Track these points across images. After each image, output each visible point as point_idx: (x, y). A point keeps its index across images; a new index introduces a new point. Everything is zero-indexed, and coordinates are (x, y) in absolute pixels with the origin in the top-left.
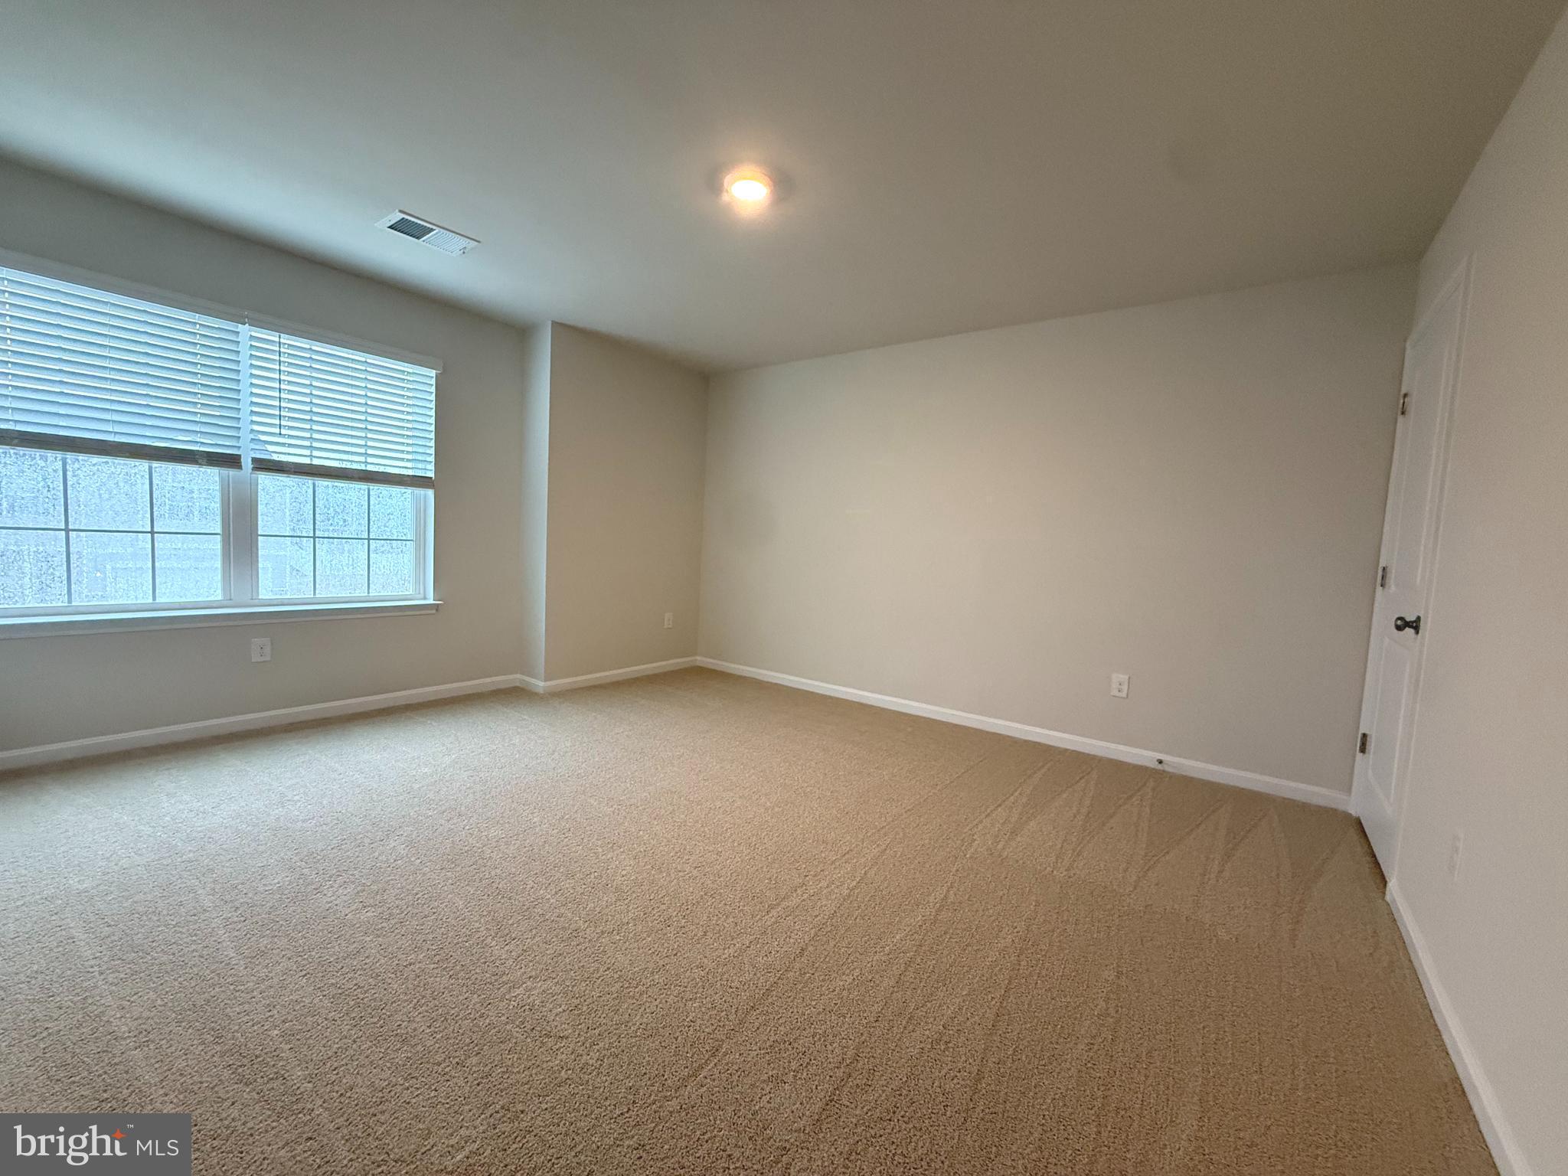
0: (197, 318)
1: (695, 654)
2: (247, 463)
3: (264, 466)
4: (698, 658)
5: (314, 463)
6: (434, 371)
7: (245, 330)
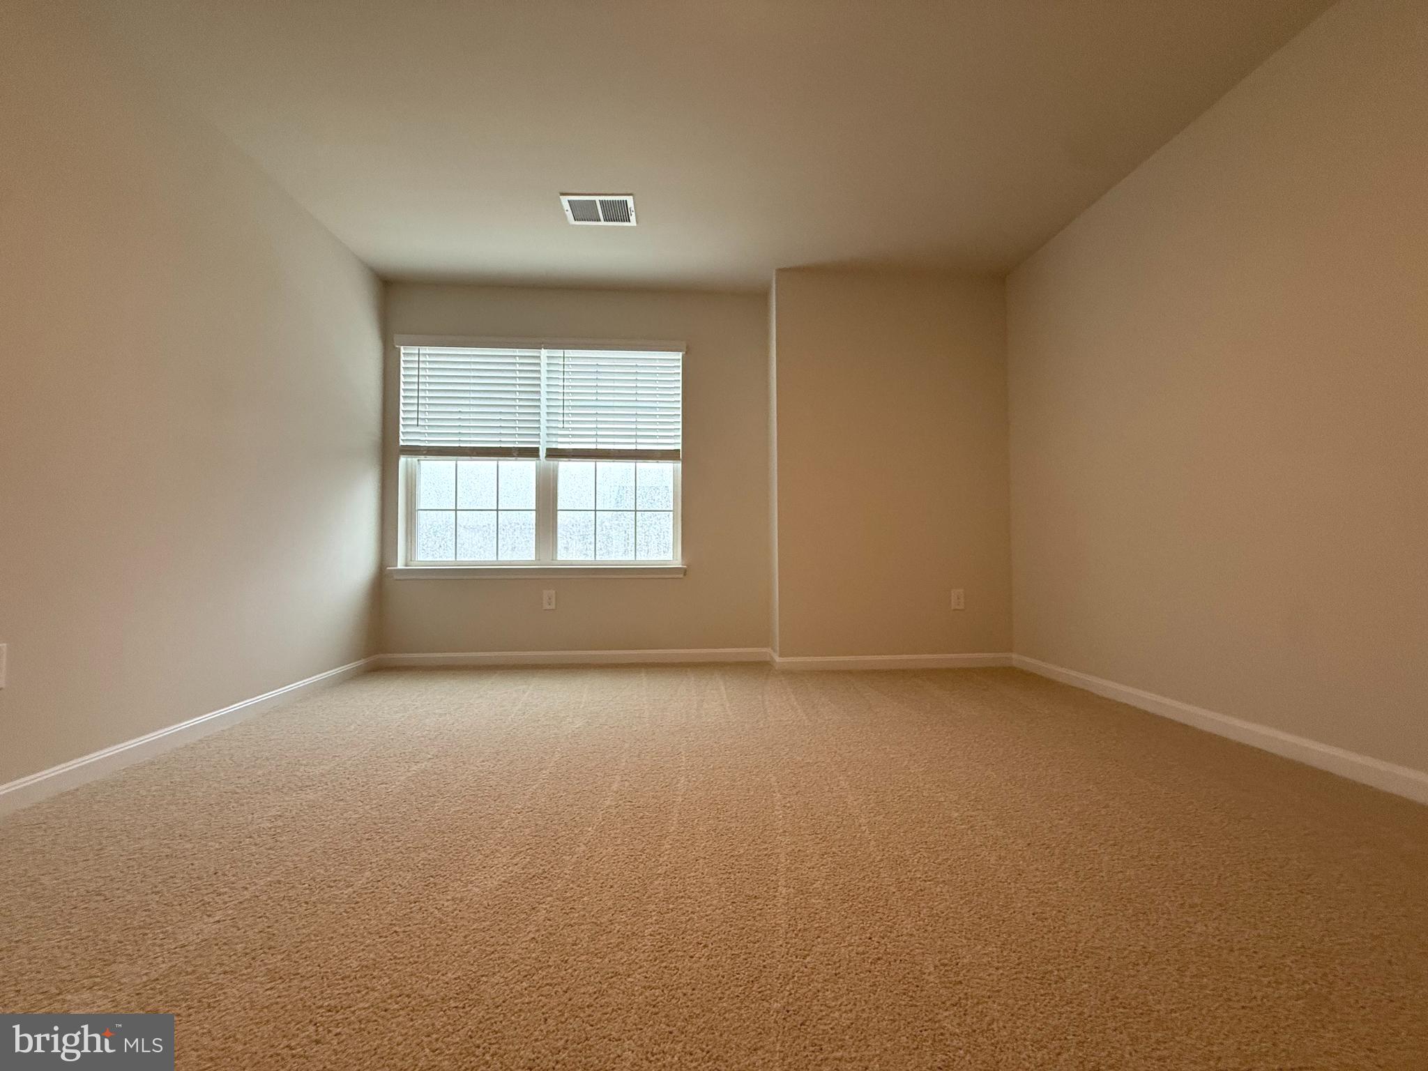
0: (518, 352)
1: (1011, 650)
2: (542, 453)
3: (554, 454)
4: (1014, 656)
5: (598, 448)
6: (681, 353)
7: (544, 353)
